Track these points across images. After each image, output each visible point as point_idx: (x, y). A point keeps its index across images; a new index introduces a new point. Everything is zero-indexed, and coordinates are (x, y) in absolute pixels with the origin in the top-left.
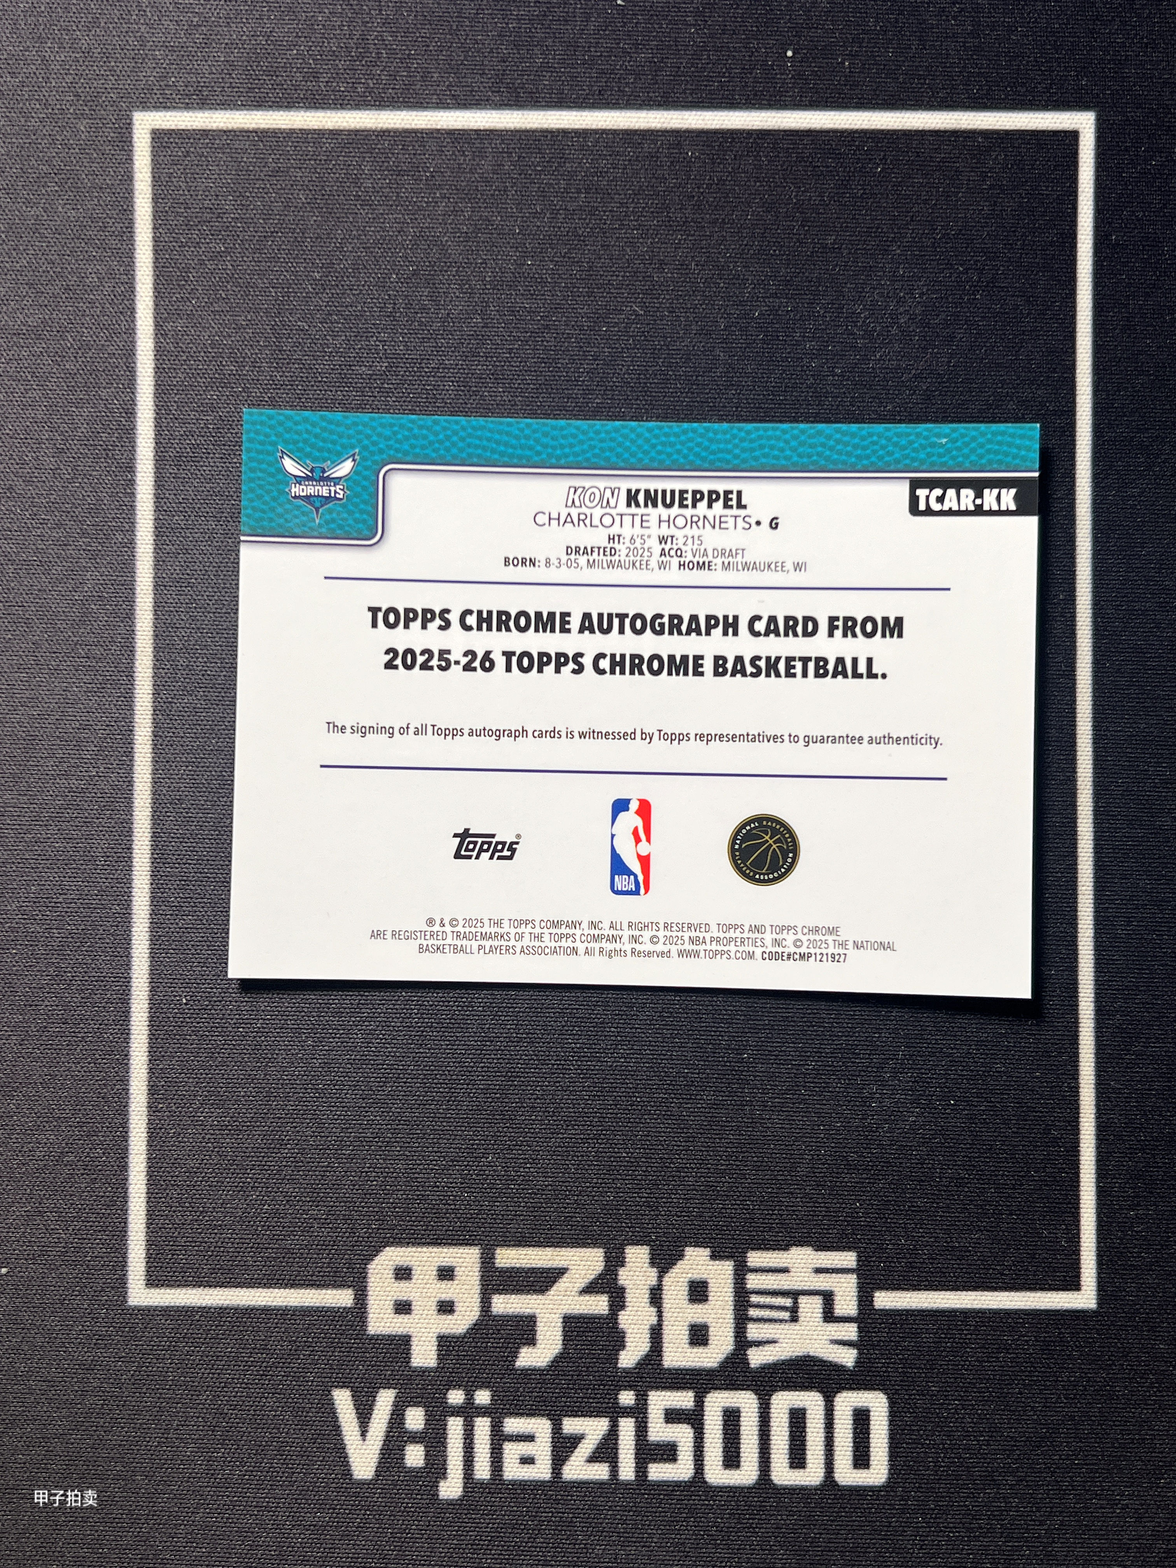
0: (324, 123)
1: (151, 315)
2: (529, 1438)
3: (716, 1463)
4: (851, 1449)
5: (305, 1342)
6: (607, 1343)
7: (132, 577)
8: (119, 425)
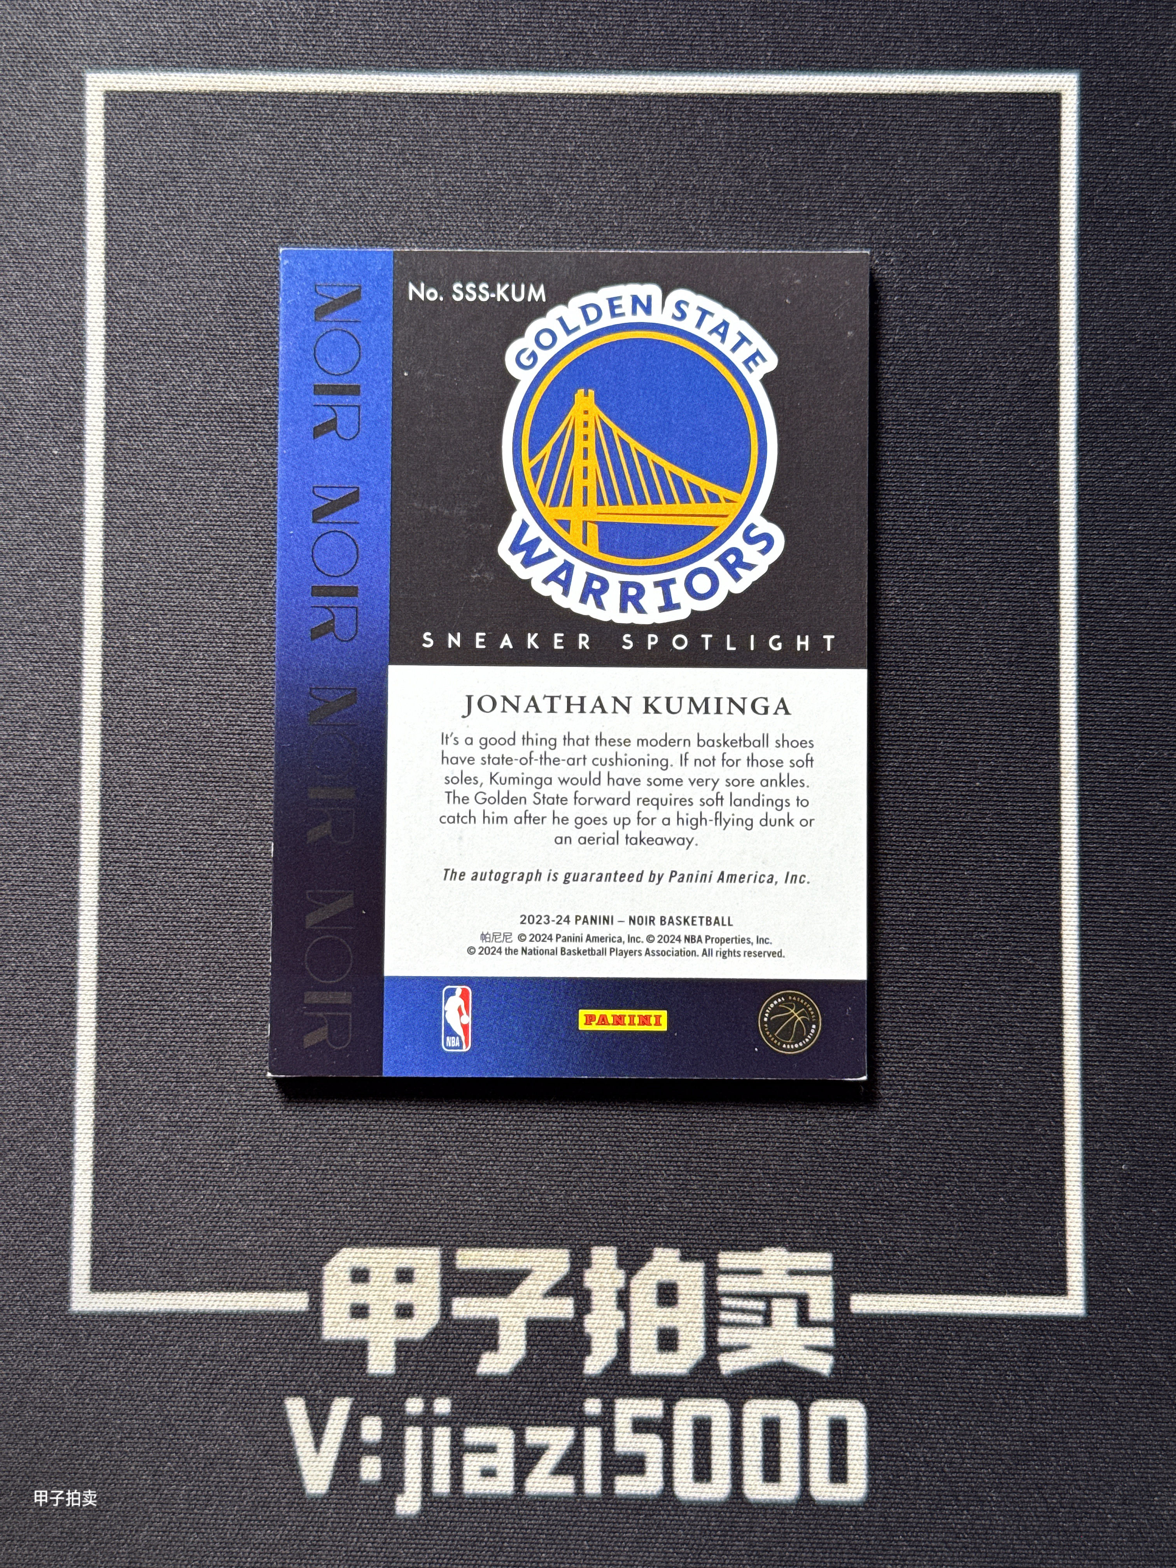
1: (102, 281)
2: (491, 1449)
3: (686, 1475)
4: (827, 1461)
5: (257, 1348)
6: (573, 1348)
7: (81, 552)
8: (68, 394)
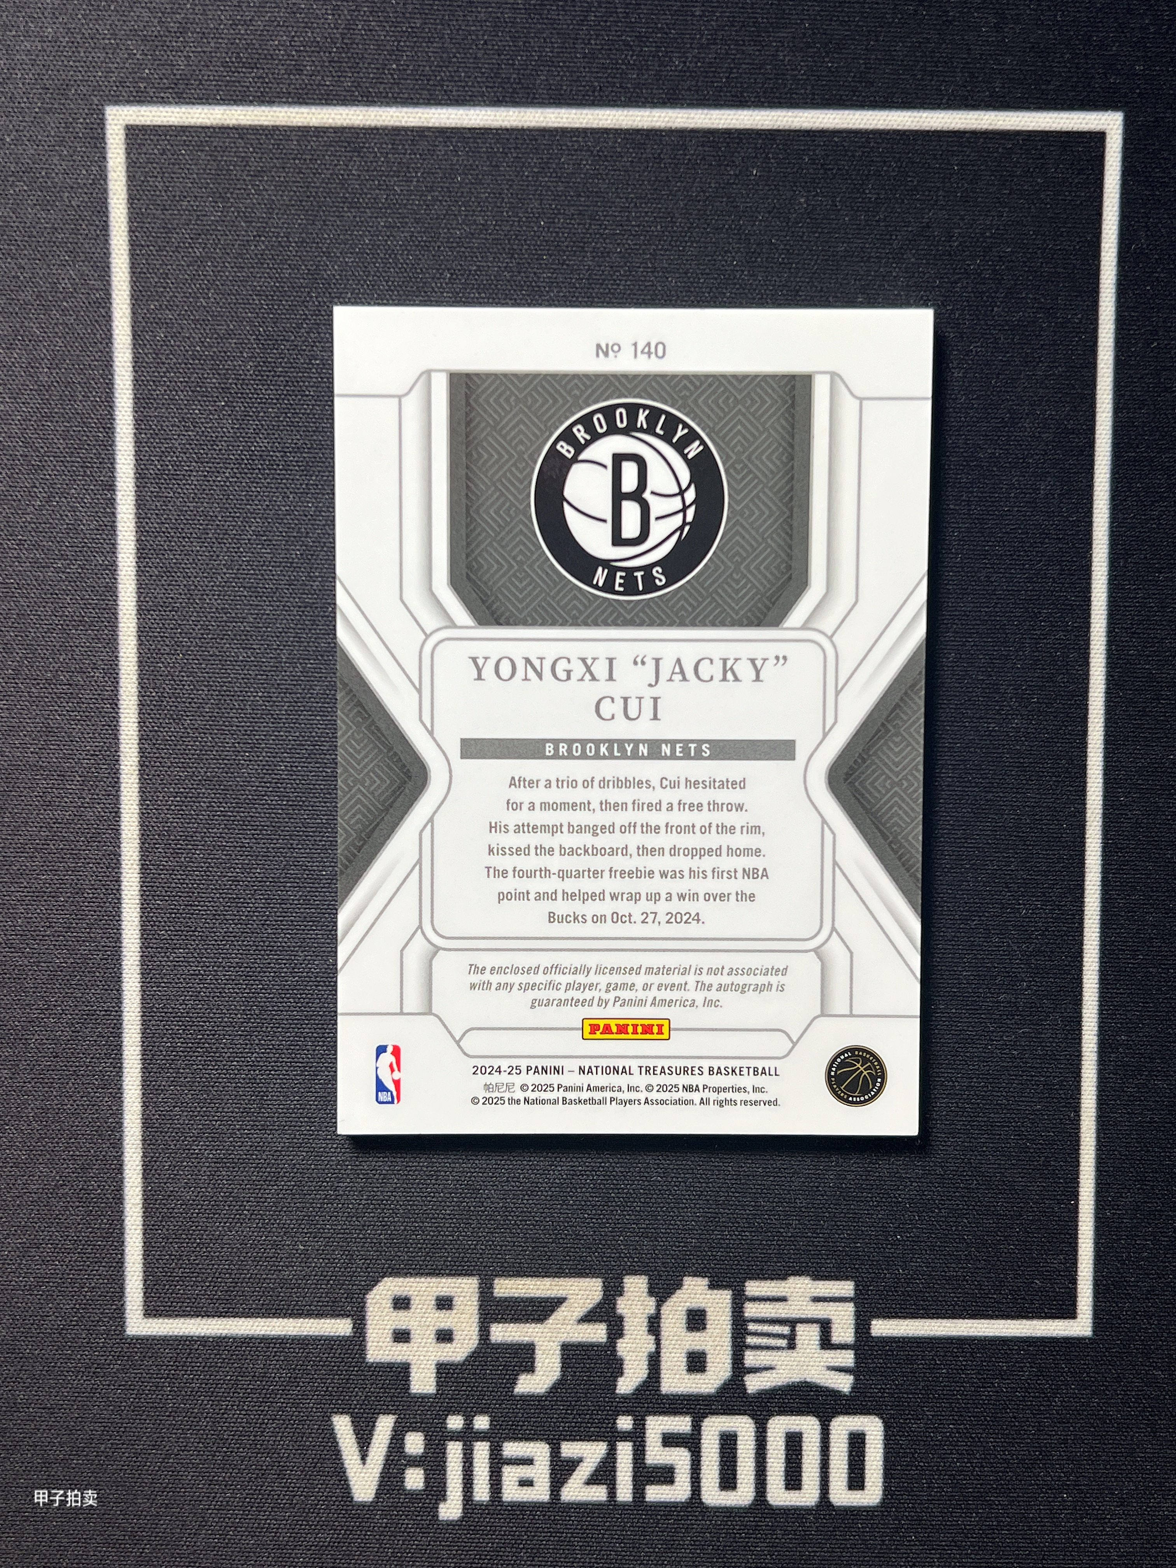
0: (308, 120)
1: (128, 324)
2: (528, 1462)
3: (712, 1484)
4: (846, 1471)
5: (304, 1370)
6: (606, 1370)
8: (97, 441)
